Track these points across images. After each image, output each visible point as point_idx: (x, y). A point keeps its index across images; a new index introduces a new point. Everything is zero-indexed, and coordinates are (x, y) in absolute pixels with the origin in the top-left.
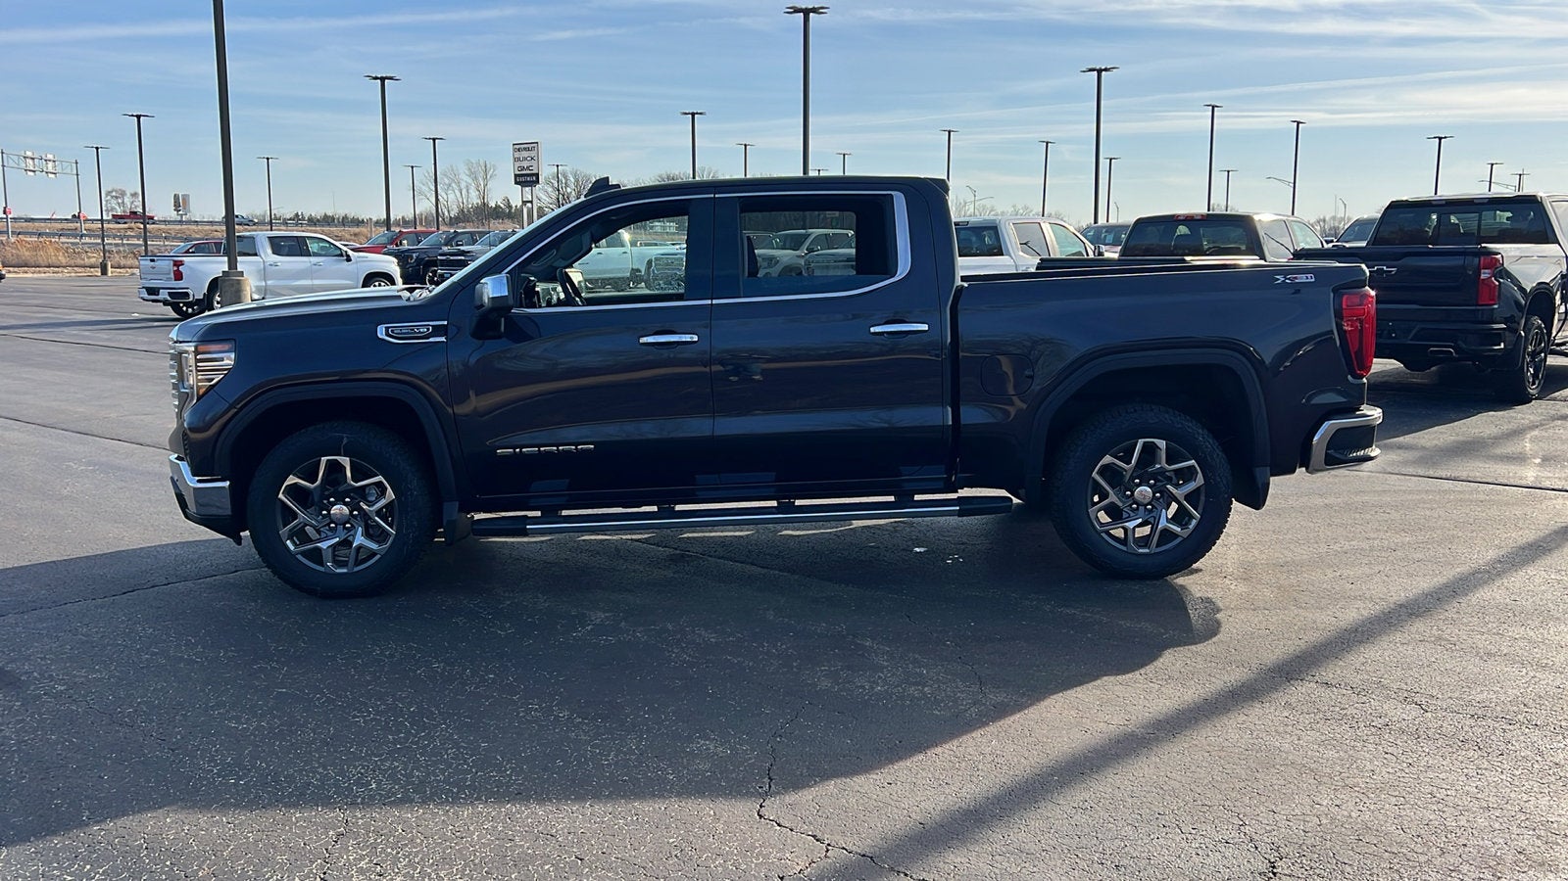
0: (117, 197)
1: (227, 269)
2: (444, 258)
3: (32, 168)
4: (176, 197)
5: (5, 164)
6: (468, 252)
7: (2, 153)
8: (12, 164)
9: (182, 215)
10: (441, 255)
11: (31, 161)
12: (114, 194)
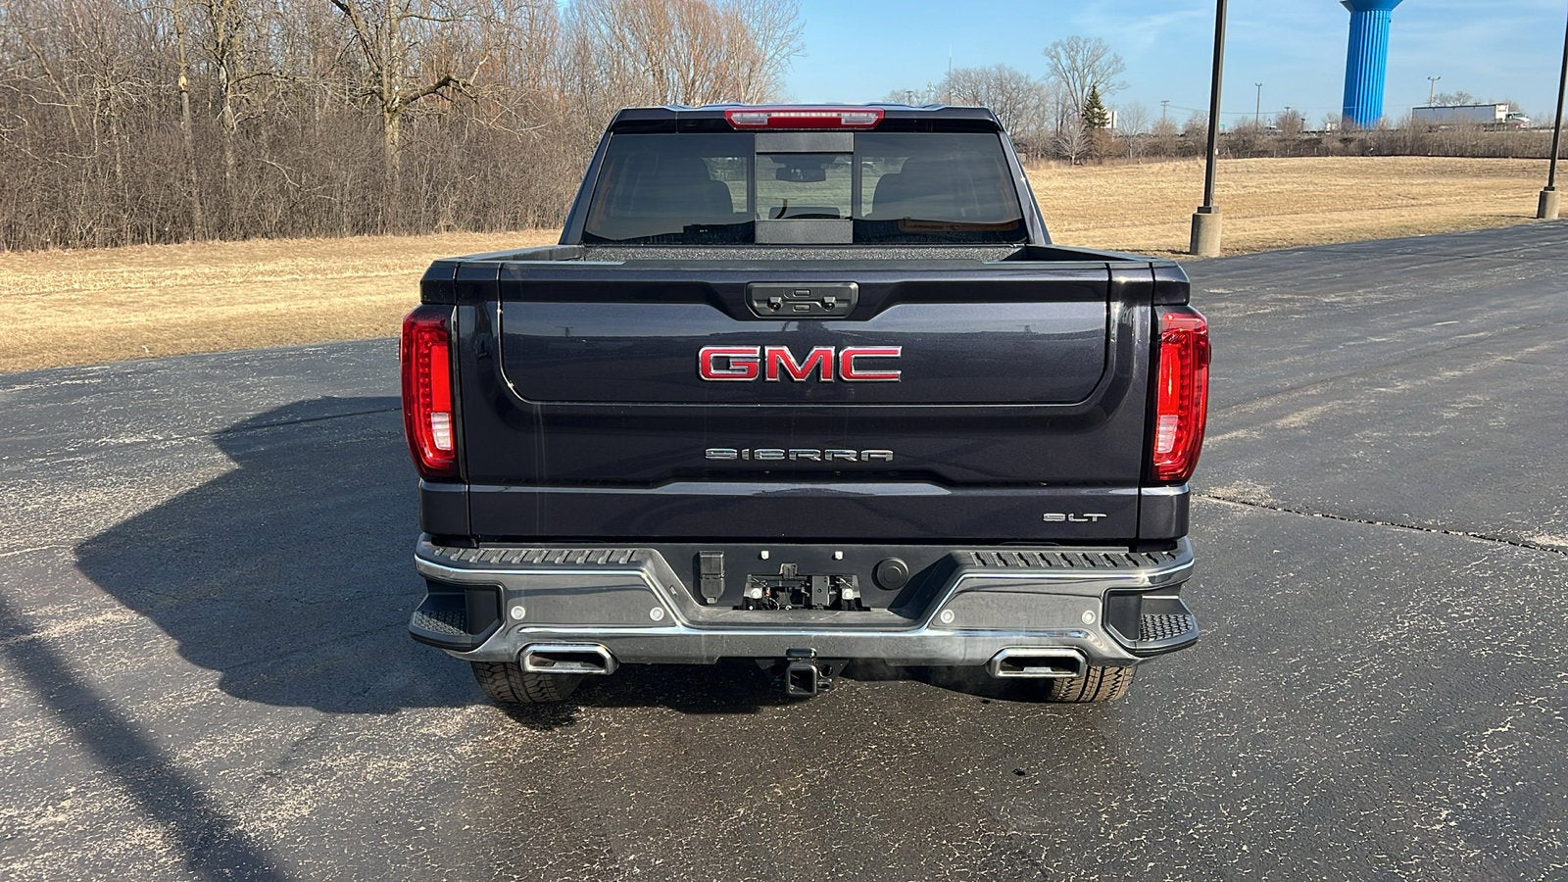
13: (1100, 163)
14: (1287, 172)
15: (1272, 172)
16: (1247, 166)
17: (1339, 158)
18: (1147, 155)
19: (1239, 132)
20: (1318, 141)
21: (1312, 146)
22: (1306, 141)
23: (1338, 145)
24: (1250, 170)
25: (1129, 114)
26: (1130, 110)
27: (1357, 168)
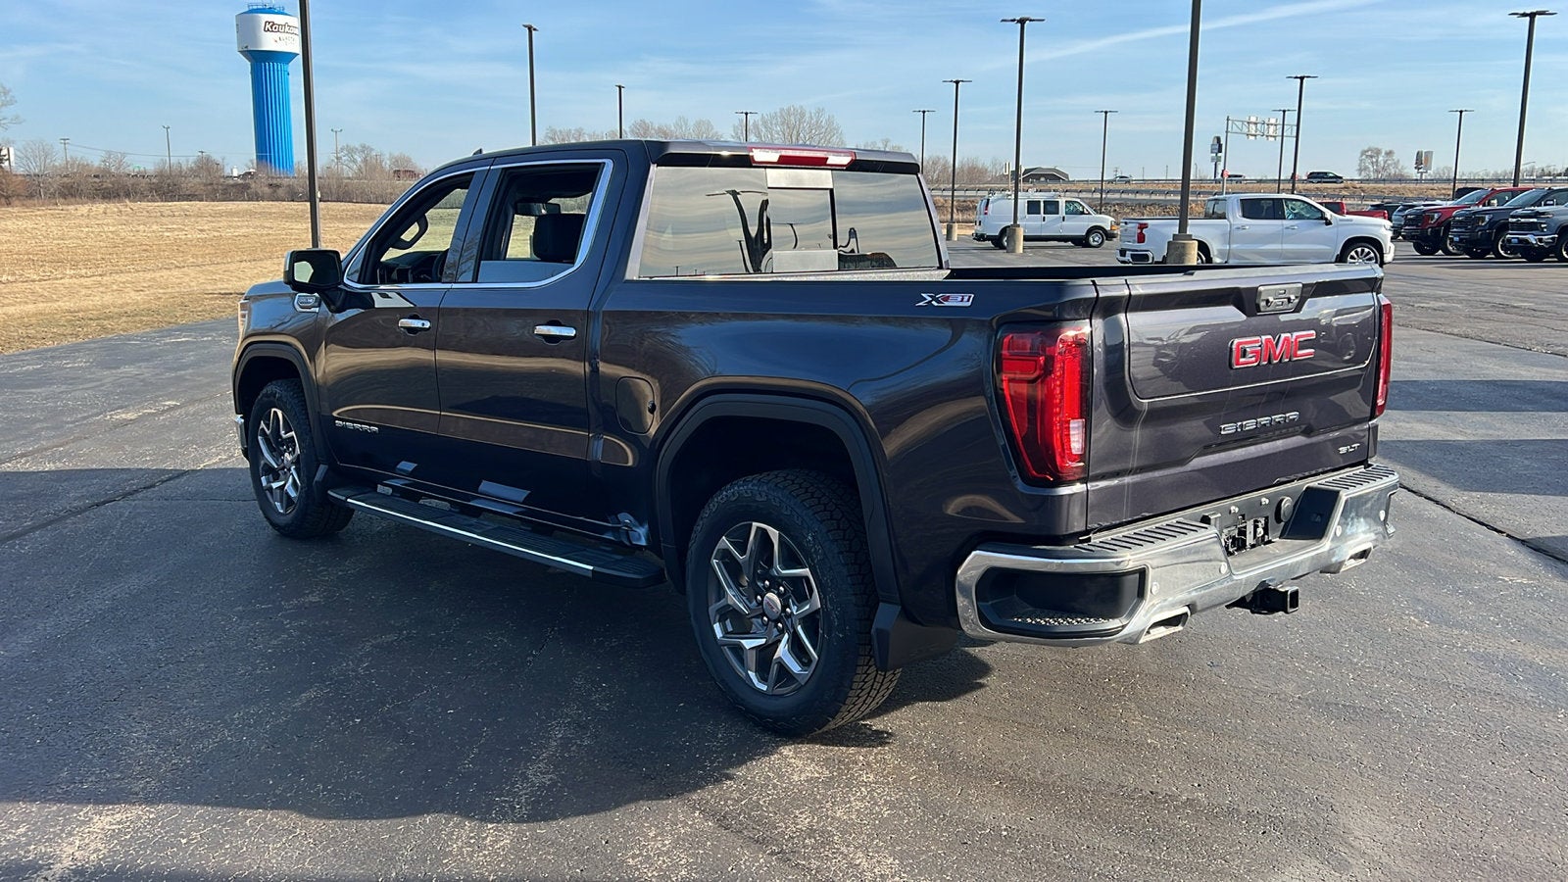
0: (1371, 157)
1: (1177, 233)
2: (1515, 220)
3: (1253, 133)
4: (1419, 155)
5: (1229, 130)
6: (1543, 213)
7: (1228, 120)
8: (1235, 129)
9: (1422, 173)
10: (1513, 217)
11: (1253, 127)
12: (1369, 153)
13: (9, 204)
14: (226, 216)
15: (210, 215)
16: (184, 210)
17: (271, 203)
18: (64, 197)
19: (160, 175)
20: (246, 187)
21: (239, 190)
22: (233, 186)
23: (267, 190)
24: (188, 213)
25: (33, 151)
26: (34, 147)
27: (294, 212)
